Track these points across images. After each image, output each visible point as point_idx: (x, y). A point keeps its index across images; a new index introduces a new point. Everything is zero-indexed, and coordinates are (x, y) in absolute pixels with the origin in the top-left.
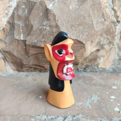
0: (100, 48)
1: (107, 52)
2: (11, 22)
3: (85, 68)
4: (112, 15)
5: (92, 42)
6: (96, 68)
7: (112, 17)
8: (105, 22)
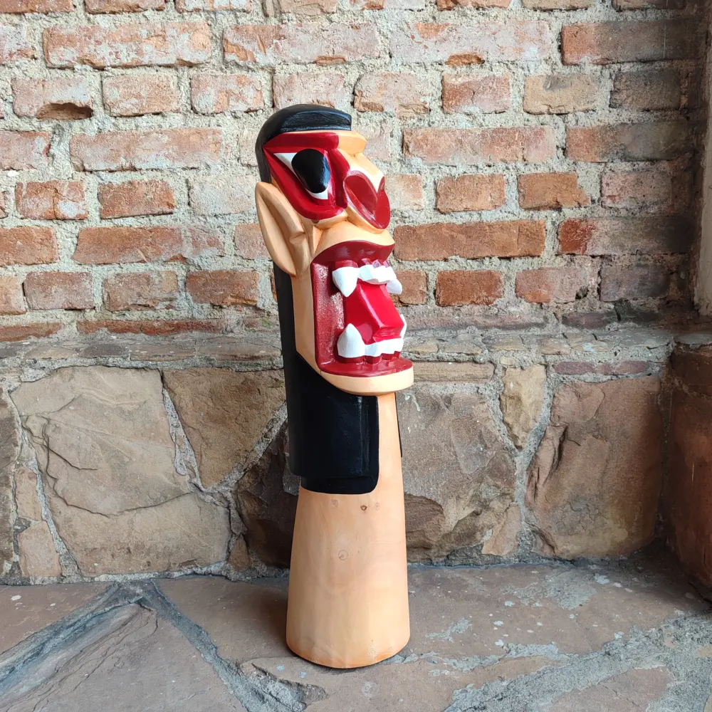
0: (479, 509)
1: (498, 516)
2: (276, 454)
3: (447, 556)
4: (501, 433)
5: (458, 498)
6: (475, 555)
7: (503, 438)
8: (486, 453)
